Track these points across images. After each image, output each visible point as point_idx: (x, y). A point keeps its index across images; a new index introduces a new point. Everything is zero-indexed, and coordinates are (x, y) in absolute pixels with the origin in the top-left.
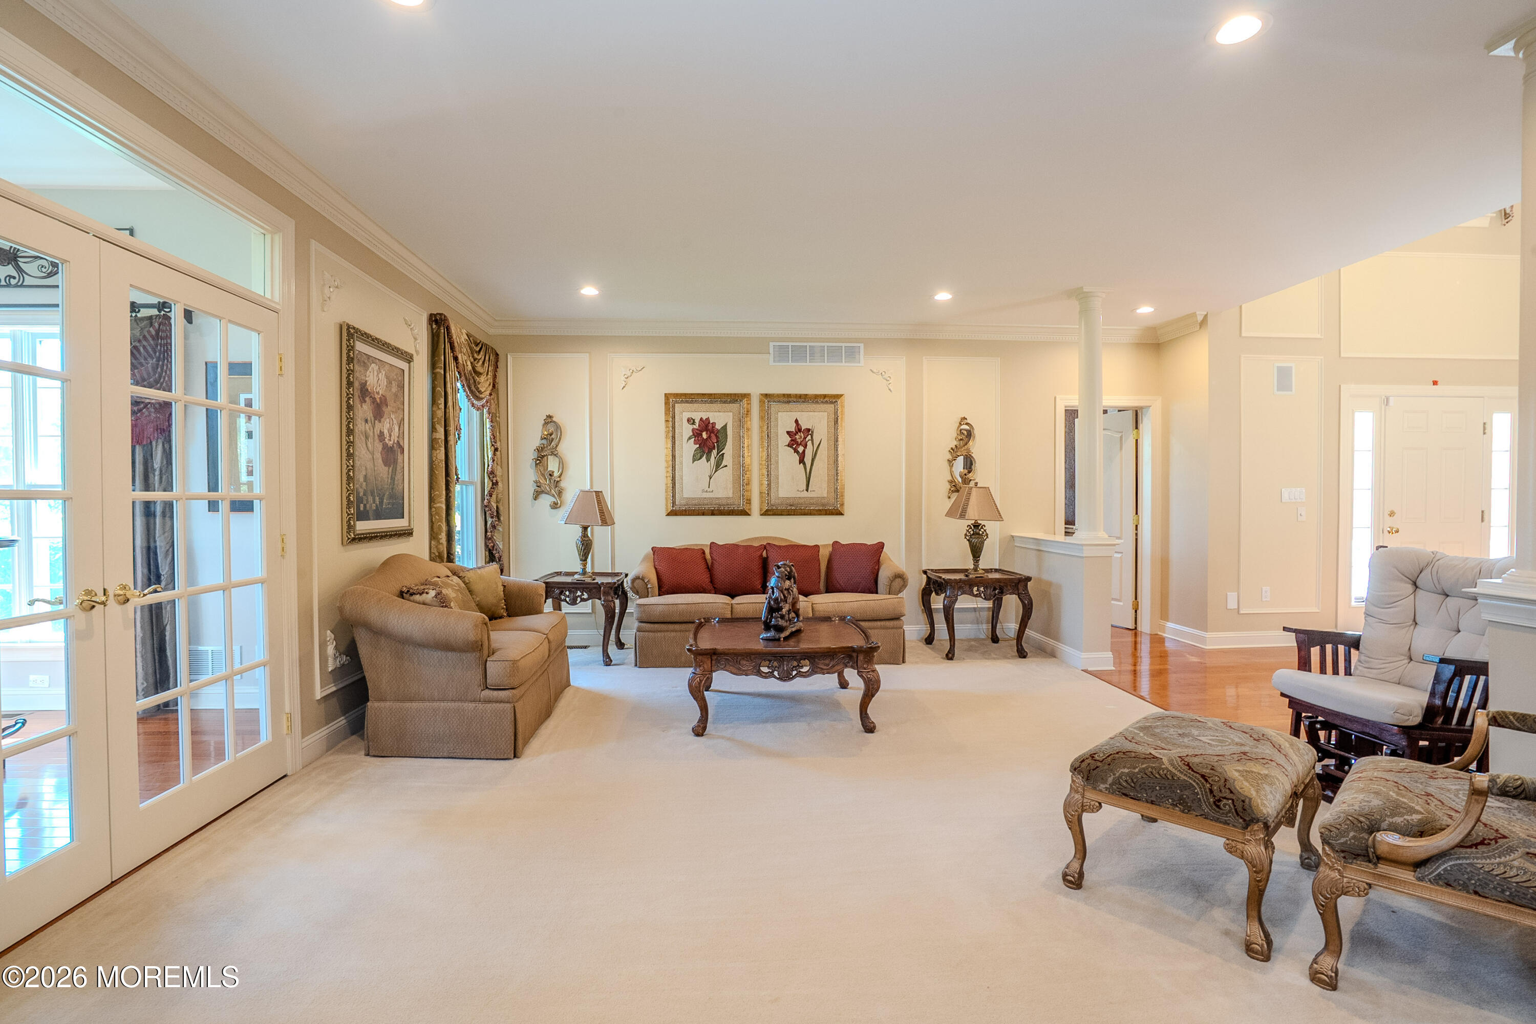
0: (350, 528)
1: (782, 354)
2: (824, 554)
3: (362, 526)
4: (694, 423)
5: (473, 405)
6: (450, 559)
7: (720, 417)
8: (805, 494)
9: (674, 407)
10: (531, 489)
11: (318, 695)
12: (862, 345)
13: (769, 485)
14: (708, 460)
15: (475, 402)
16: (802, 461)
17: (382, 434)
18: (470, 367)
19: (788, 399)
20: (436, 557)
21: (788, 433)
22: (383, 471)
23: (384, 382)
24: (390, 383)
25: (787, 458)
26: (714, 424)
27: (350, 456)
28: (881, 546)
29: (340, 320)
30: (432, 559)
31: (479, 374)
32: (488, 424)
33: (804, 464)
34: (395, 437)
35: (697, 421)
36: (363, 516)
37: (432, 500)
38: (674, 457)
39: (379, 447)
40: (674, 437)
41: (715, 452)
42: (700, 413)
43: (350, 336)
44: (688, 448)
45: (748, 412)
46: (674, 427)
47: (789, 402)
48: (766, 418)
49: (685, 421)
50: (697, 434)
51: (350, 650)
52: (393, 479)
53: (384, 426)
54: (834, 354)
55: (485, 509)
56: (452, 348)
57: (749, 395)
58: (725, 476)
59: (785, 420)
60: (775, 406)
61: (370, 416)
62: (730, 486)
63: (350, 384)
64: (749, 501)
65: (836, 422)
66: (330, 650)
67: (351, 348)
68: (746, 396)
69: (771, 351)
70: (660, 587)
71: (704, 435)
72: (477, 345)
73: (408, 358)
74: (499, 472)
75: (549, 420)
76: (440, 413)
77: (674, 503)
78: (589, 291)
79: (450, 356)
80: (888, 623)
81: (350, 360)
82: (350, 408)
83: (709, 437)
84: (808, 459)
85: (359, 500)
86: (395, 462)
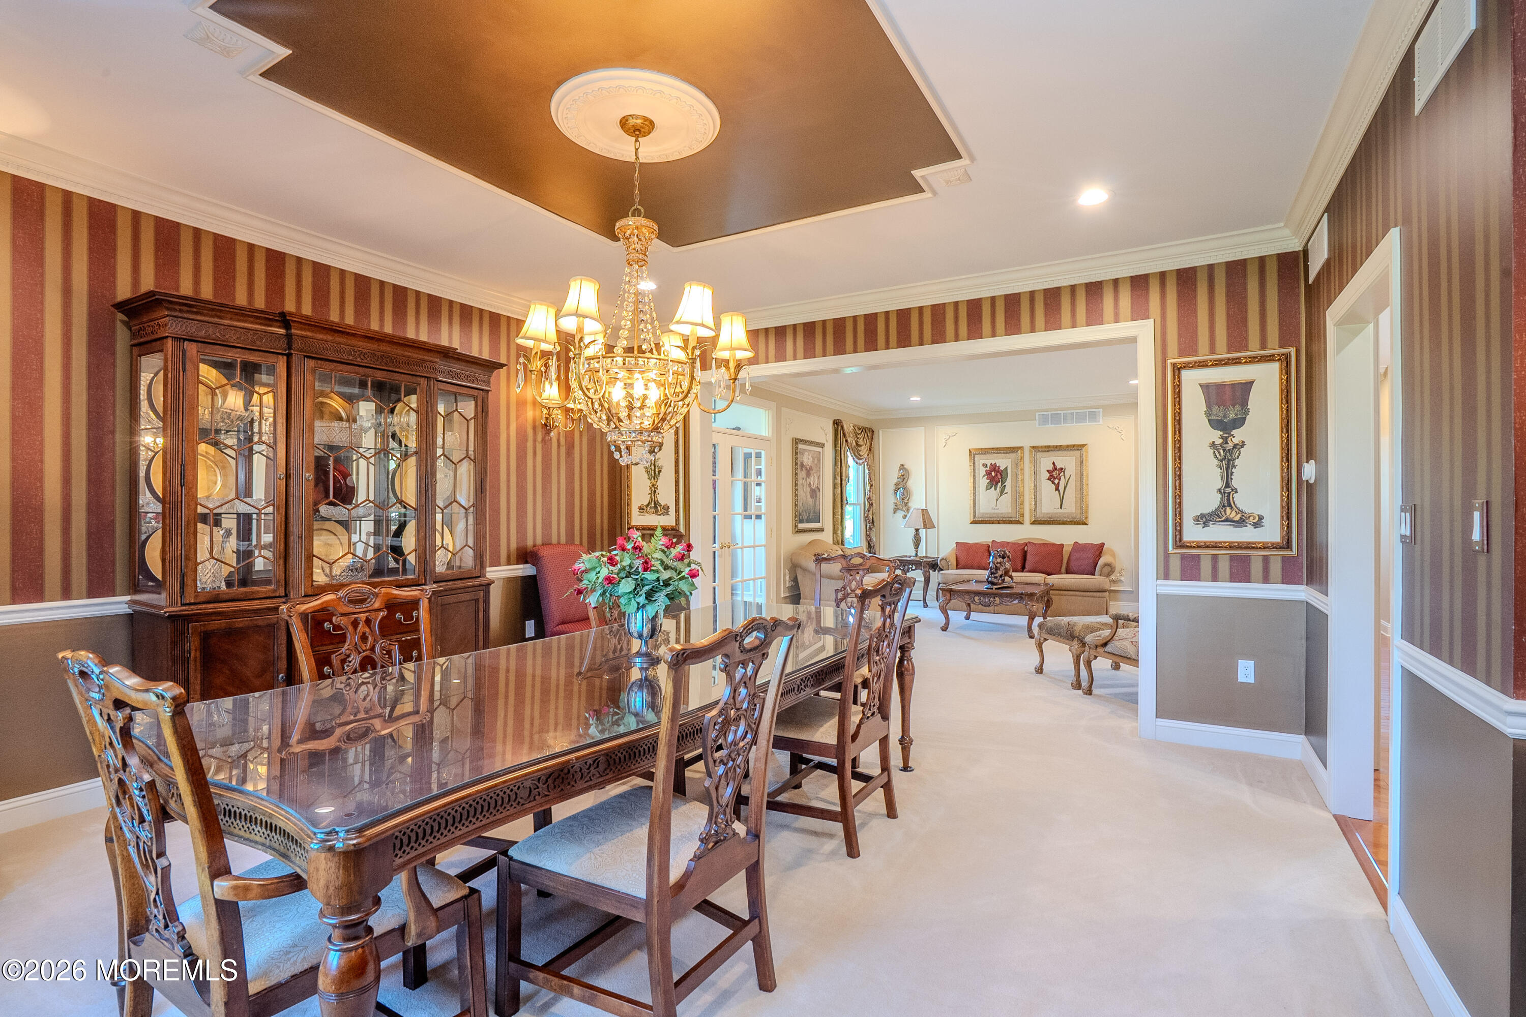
0: (796, 526)
1: (1044, 420)
2: (1067, 551)
3: (801, 526)
4: (986, 467)
5: (857, 463)
6: (842, 544)
7: (1003, 462)
8: (1060, 511)
9: (974, 457)
10: (892, 507)
11: (783, 596)
12: (1101, 410)
13: (1035, 504)
14: (995, 489)
15: (858, 461)
16: (1057, 489)
17: (810, 483)
18: (854, 444)
19: (1048, 449)
20: (836, 543)
21: (1048, 471)
22: (810, 501)
23: (811, 459)
24: (813, 459)
25: (1047, 487)
26: (999, 467)
27: (796, 495)
28: (1102, 545)
29: (792, 437)
30: (834, 544)
31: (860, 446)
32: (867, 472)
33: (1059, 491)
34: (816, 485)
35: (989, 465)
36: (801, 521)
37: (834, 514)
38: (974, 488)
39: (809, 489)
40: (974, 476)
41: (1000, 484)
42: (990, 460)
43: (796, 443)
44: (983, 482)
45: (1022, 458)
46: (974, 470)
47: (1048, 451)
48: (1034, 462)
49: (981, 465)
50: (988, 473)
51: (795, 580)
52: (815, 504)
53: (811, 480)
54: (1081, 417)
55: (866, 517)
56: (845, 436)
57: (1023, 447)
58: (1007, 499)
59: (1046, 463)
60: (1039, 455)
61: (804, 476)
62: (1010, 505)
63: (796, 464)
64: (1022, 515)
65: (1082, 462)
66: (787, 578)
67: (797, 448)
68: (1021, 448)
69: (1037, 418)
70: (957, 565)
71: (993, 474)
72: (859, 429)
73: (822, 446)
74: (874, 498)
75: (902, 467)
76: (838, 470)
77: (974, 516)
78: (915, 399)
79: (843, 440)
80: (1095, 594)
81: (796, 453)
82: (796, 474)
83: (996, 475)
84: (1061, 488)
85: (800, 515)
86: (816, 497)
